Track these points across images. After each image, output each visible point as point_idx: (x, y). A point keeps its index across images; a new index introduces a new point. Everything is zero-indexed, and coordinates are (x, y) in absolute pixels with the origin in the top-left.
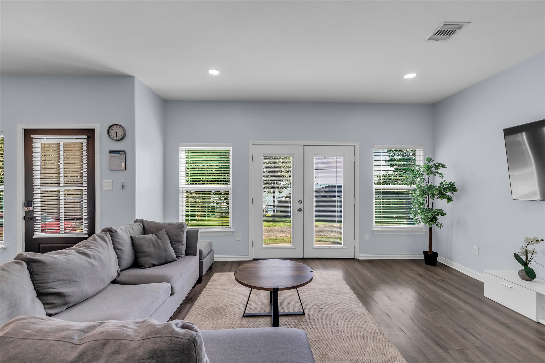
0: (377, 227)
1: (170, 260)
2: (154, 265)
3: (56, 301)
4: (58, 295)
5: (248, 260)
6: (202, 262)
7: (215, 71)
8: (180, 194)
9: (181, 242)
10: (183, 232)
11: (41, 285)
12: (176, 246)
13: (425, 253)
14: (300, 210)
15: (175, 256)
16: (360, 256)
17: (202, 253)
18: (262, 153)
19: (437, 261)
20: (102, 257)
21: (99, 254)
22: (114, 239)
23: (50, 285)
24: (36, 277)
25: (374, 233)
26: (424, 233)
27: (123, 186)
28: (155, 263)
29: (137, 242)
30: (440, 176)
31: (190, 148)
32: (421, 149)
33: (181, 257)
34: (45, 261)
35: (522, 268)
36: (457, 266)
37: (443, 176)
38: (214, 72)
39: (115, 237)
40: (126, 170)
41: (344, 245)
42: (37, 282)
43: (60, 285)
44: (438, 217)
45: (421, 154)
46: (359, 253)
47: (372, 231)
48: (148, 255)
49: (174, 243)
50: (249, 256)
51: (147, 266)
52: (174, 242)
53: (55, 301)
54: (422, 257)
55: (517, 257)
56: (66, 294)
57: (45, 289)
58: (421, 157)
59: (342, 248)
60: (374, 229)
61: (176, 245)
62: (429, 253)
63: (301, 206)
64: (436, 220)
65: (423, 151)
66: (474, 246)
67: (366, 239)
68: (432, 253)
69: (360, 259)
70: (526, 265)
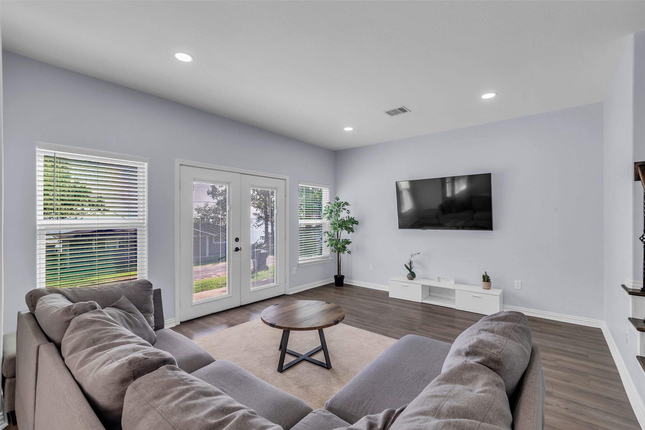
0: (302, 260)
5: (174, 326)
7: (186, 55)
8: (38, 237)
10: (152, 295)
13: (335, 276)
14: (237, 249)
16: (290, 290)
19: (344, 283)
25: (300, 266)
26: (330, 261)
30: (348, 212)
31: (61, 154)
32: (327, 189)
35: (409, 272)
36: (356, 283)
37: (350, 212)
38: (184, 57)
41: (276, 283)
44: (346, 246)
45: (327, 193)
46: (289, 288)
47: (298, 265)
50: (174, 321)
54: (333, 281)
55: (406, 266)
58: (327, 195)
60: (300, 262)
62: (338, 277)
63: (238, 245)
64: (346, 248)
65: (329, 190)
66: (370, 265)
67: (294, 273)
68: (340, 277)
69: (290, 294)
70: (410, 270)
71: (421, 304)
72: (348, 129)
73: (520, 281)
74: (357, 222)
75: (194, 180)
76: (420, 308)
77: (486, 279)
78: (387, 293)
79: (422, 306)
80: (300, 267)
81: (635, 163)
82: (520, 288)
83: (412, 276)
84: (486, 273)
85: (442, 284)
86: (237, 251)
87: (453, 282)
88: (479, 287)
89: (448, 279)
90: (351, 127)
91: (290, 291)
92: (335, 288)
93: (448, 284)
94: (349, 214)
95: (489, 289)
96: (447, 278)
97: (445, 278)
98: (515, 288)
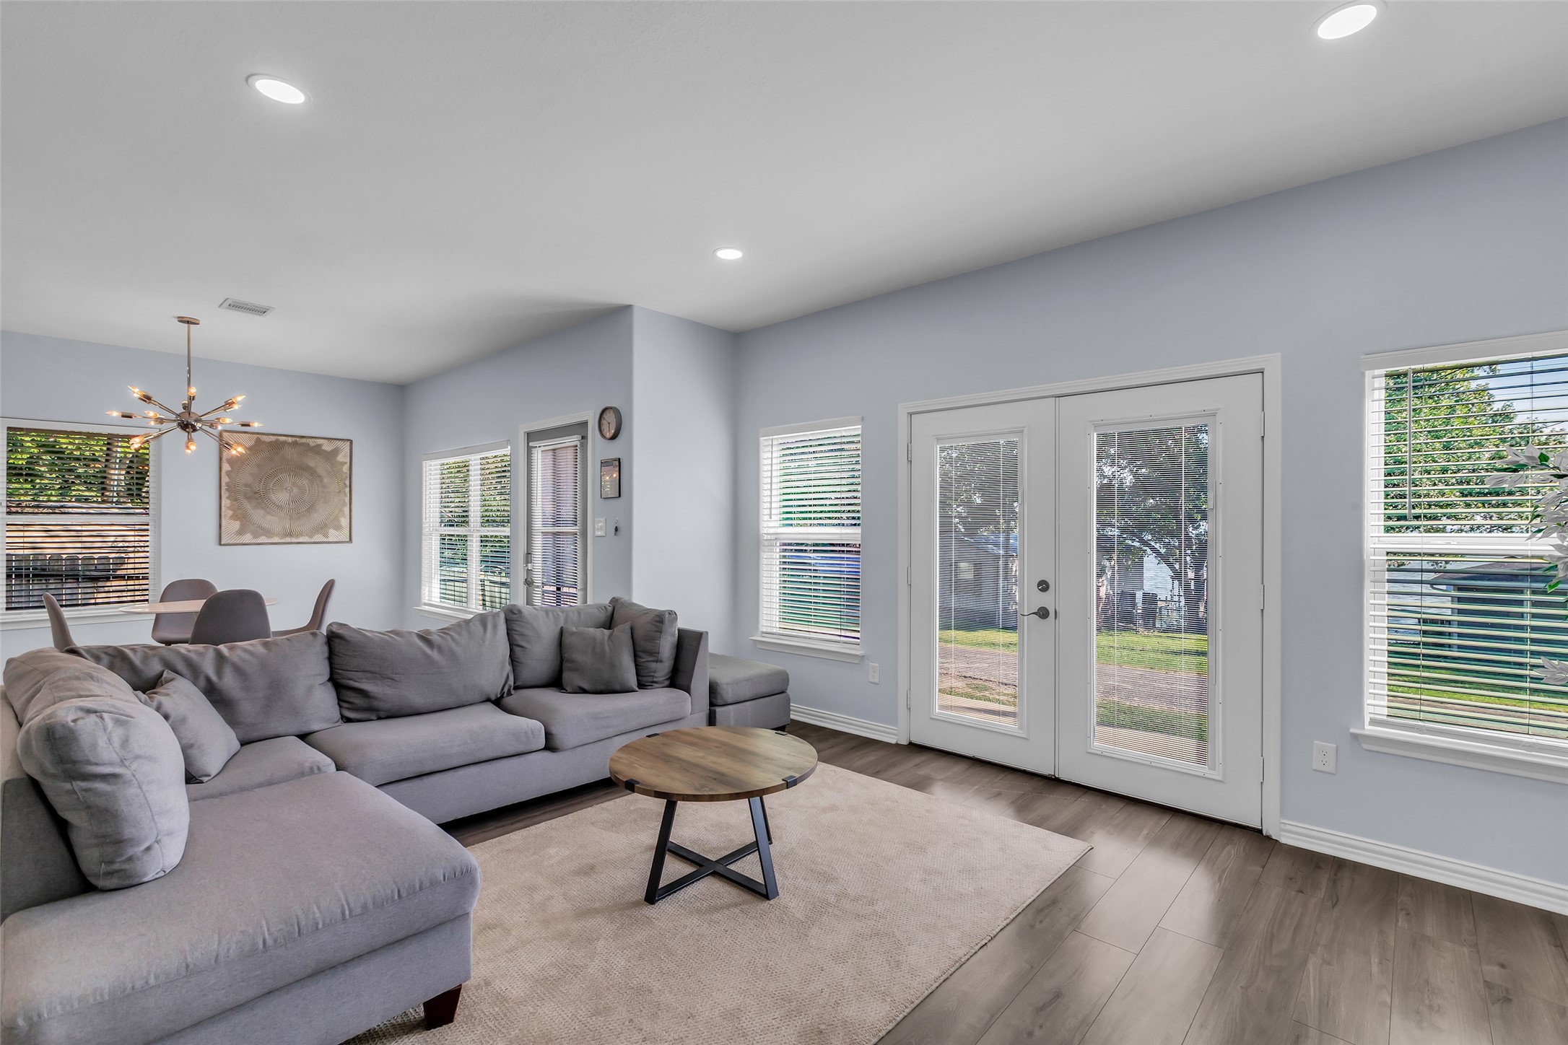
1: (618, 687)
2: (584, 691)
3: (359, 701)
4: (360, 694)
5: (893, 742)
6: (715, 711)
7: (732, 250)
8: (765, 549)
9: (655, 655)
10: (659, 634)
11: (340, 671)
12: (643, 660)
14: (1043, 613)
15: (633, 681)
16: (1285, 827)
17: (718, 690)
18: (933, 436)
20: (458, 650)
21: (453, 645)
22: (514, 625)
23: (351, 674)
24: (337, 660)
25: (1365, 746)
27: (616, 529)
28: (586, 686)
29: (567, 640)
33: (650, 687)
34: (349, 639)
39: (517, 622)
40: (620, 496)
41: (1212, 767)
42: (336, 666)
43: (366, 678)
46: (1283, 817)
47: (1356, 737)
48: (578, 669)
49: (640, 654)
50: (896, 732)
51: (569, 690)
52: (641, 651)
53: (356, 701)
56: (371, 694)
57: (344, 678)
59: (1202, 775)
61: (644, 658)
63: (1045, 600)
69: (1287, 841)
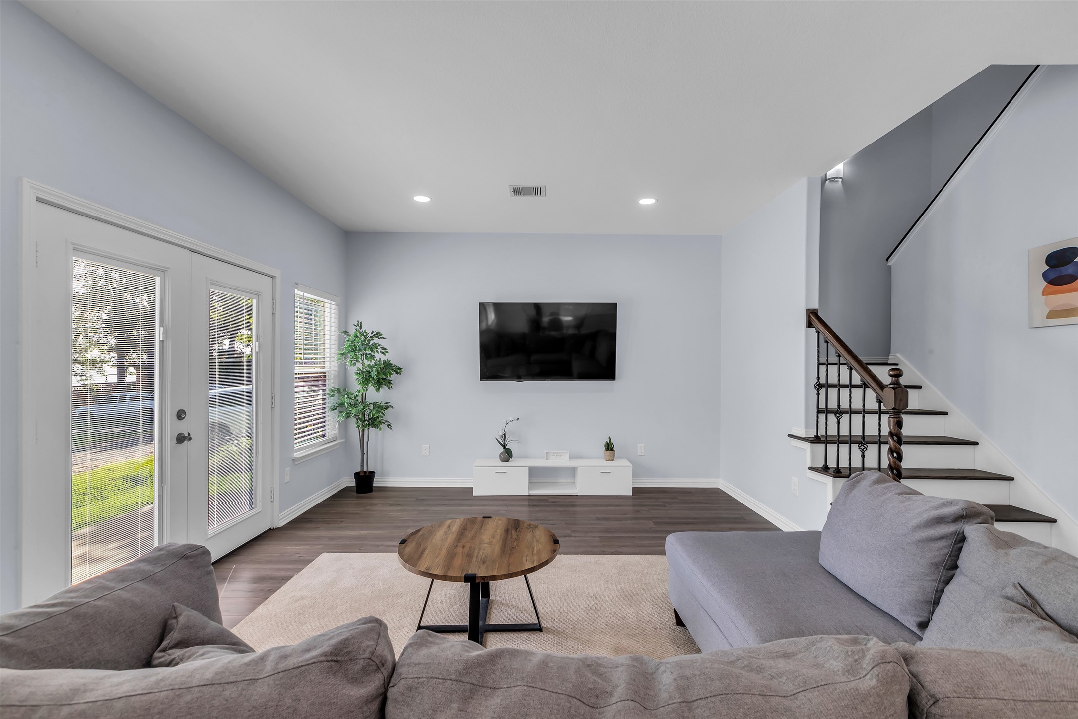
0: (299, 449)
13: (357, 475)
19: (375, 485)
26: (339, 446)
30: (383, 351)
32: (334, 303)
35: (502, 450)
37: (387, 352)
41: (256, 507)
45: (333, 311)
46: (280, 513)
54: (352, 483)
55: (497, 440)
58: (333, 317)
60: (297, 455)
62: (362, 474)
65: (336, 306)
66: (423, 445)
67: (287, 479)
68: (367, 474)
69: (281, 524)
70: (504, 446)
71: (527, 497)
72: (422, 199)
73: (644, 445)
74: (400, 369)
75: (75, 249)
76: (527, 503)
77: (609, 447)
78: (471, 490)
79: (530, 500)
80: (295, 465)
81: (808, 310)
82: (643, 454)
83: (507, 455)
84: (610, 438)
85: (553, 462)
86: (183, 442)
87: (567, 457)
88: (600, 460)
89: (560, 453)
90: (428, 197)
91: (281, 519)
92: (357, 497)
93: (563, 461)
94: (385, 354)
95: (613, 460)
96: (558, 453)
97: (555, 453)
98: (638, 455)
